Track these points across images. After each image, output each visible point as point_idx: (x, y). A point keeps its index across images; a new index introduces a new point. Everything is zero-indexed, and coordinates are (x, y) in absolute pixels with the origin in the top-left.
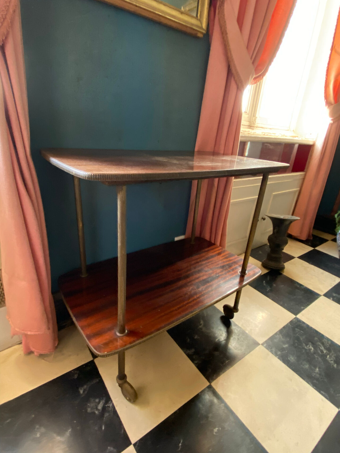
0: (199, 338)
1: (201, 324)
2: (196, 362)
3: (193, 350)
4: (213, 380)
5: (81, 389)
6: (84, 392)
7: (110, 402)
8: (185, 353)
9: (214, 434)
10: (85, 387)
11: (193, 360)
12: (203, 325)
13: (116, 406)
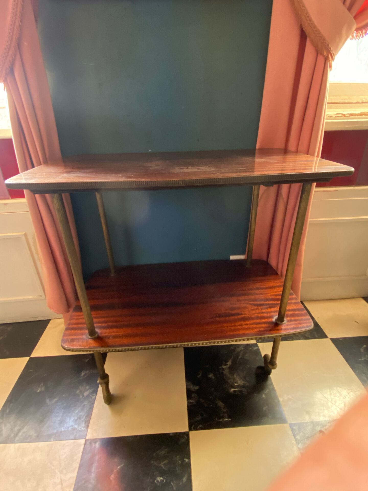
0: (213, 378)
1: (227, 365)
2: (191, 401)
3: (197, 388)
4: (196, 429)
5: (84, 372)
6: (84, 375)
7: (95, 394)
8: (187, 385)
9: (155, 481)
10: (88, 372)
11: (189, 397)
12: (228, 366)
13: (97, 401)
